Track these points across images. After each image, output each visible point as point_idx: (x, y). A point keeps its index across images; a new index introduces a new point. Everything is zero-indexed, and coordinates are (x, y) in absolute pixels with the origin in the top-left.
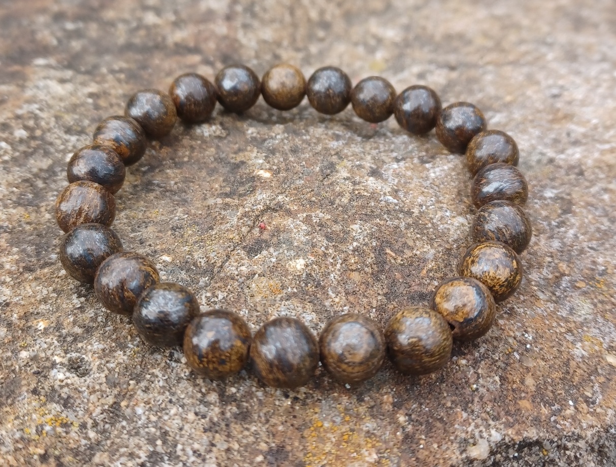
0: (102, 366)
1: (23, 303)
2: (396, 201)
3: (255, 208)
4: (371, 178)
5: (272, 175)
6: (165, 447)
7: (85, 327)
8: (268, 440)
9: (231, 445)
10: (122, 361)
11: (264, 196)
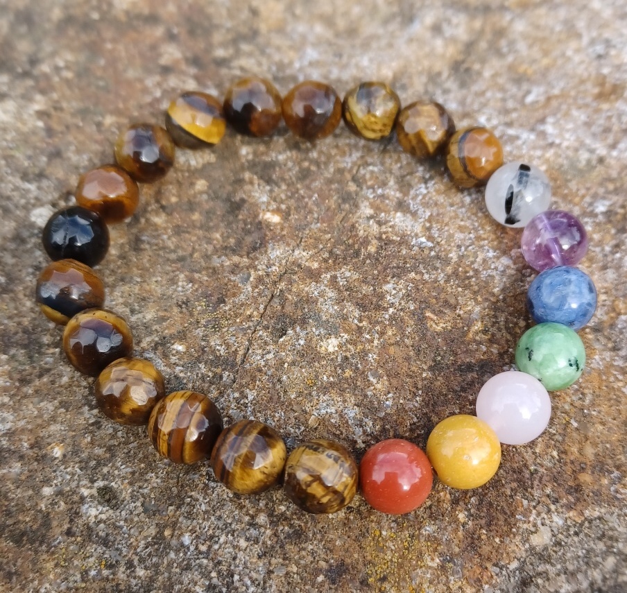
0: (135, 493)
1: (30, 427)
2: (430, 244)
3: (270, 270)
4: (399, 214)
5: (282, 219)
6: (220, 579)
7: (105, 446)
8: (326, 557)
9: (289, 569)
10: (155, 485)
11: (278, 253)
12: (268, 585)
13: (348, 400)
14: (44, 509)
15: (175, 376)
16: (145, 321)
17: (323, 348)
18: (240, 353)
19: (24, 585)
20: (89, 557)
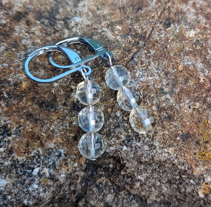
12: (154, 138)
13: (198, 59)
14: (53, 92)
15: (117, 40)
16: (103, 14)
17: (187, 35)
18: (148, 33)
19: (43, 125)
20: (73, 116)
